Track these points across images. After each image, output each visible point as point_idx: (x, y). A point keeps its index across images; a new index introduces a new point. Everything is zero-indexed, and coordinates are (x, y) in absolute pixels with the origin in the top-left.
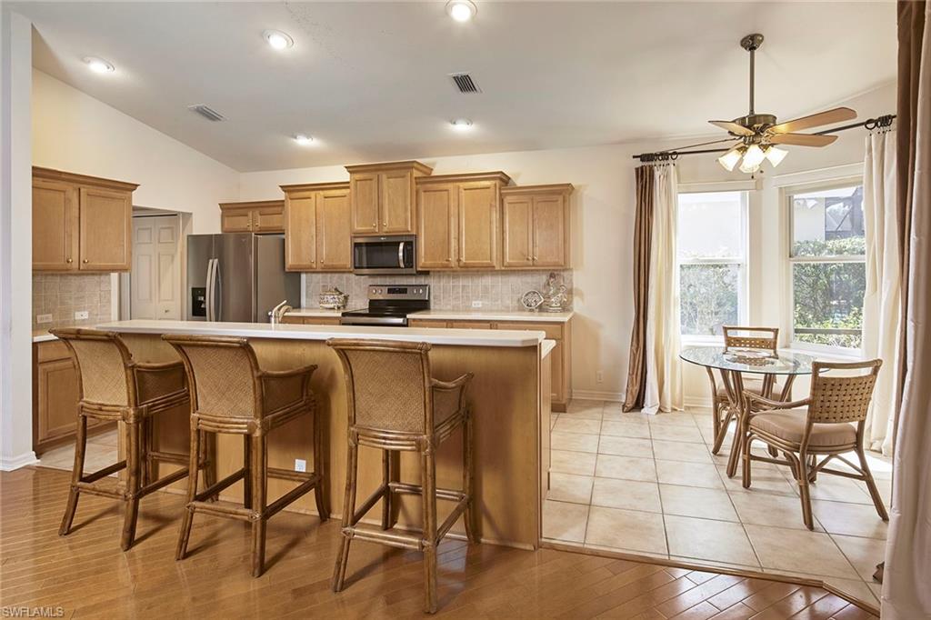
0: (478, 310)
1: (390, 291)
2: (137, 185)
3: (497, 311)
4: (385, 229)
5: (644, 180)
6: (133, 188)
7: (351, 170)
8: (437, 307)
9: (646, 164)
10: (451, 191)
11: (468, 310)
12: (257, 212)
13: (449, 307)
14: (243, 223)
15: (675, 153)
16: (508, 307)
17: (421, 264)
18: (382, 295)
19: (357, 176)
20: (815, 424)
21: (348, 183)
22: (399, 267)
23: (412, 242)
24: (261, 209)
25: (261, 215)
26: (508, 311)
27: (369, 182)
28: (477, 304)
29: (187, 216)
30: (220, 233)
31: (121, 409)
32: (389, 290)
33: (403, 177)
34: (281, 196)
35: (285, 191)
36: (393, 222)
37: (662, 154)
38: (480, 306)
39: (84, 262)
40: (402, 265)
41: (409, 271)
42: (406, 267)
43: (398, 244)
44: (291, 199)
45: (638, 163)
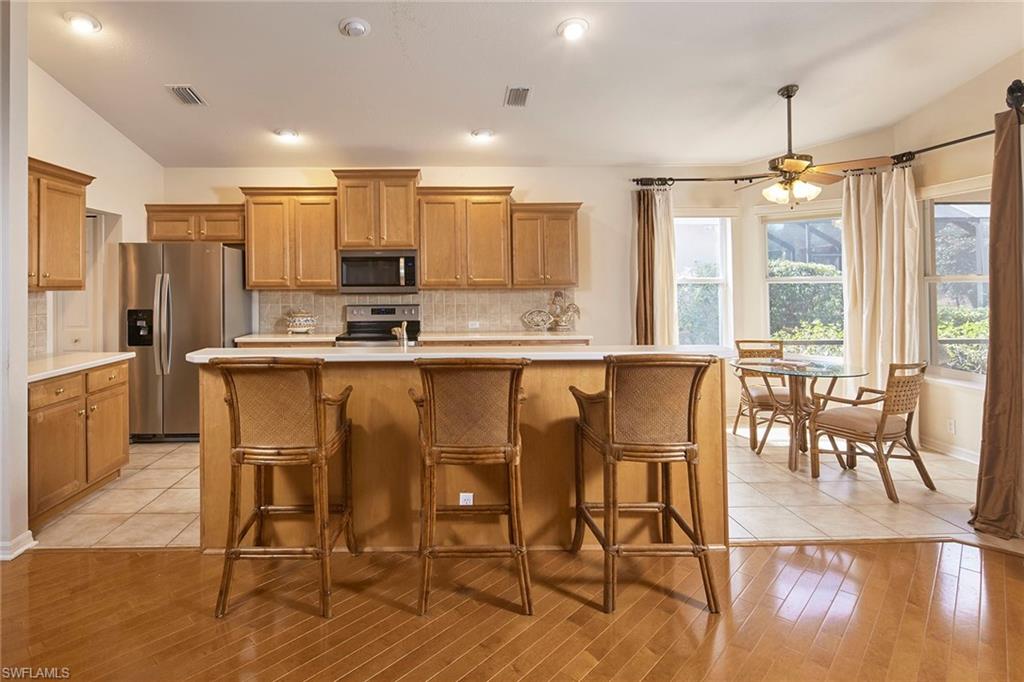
0: (476, 331)
1: (374, 312)
2: (94, 178)
3: (496, 332)
4: (383, 243)
5: (644, 204)
6: (88, 181)
7: (339, 174)
8: (428, 329)
9: (645, 187)
10: (458, 206)
11: (463, 332)
12: (203, 216)
13: (441, 329)
14: (180, 230)
15: (671, 179)
16: (508, 327)
17: (423, 282)
18: (364, 316)
19: (348, 182)
20: (889, 416)
21: (335, 189)
22: (399, 285)
23: (413, 258)
24: (207, 214)
25: (207, 221)
26: (508, 331)
27: (361, 189)
28: (474, 324)
29: (116, 218)
30: (146, 241)
31: (309, 450)
32: (372, 310)
33: (405, 186)
34: (241, 199)
35: (246, 194)
36: (391, 235)
37: (659, 179)
38: (478, 326)
39: (45, 276)
40: (403, 282)
41: (409, 289)
42: (406, 285)
43: (397, 260)
44: (255, 204)
45: (639, 187)
